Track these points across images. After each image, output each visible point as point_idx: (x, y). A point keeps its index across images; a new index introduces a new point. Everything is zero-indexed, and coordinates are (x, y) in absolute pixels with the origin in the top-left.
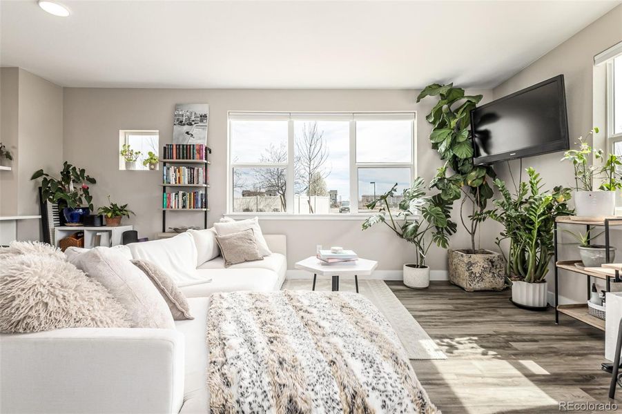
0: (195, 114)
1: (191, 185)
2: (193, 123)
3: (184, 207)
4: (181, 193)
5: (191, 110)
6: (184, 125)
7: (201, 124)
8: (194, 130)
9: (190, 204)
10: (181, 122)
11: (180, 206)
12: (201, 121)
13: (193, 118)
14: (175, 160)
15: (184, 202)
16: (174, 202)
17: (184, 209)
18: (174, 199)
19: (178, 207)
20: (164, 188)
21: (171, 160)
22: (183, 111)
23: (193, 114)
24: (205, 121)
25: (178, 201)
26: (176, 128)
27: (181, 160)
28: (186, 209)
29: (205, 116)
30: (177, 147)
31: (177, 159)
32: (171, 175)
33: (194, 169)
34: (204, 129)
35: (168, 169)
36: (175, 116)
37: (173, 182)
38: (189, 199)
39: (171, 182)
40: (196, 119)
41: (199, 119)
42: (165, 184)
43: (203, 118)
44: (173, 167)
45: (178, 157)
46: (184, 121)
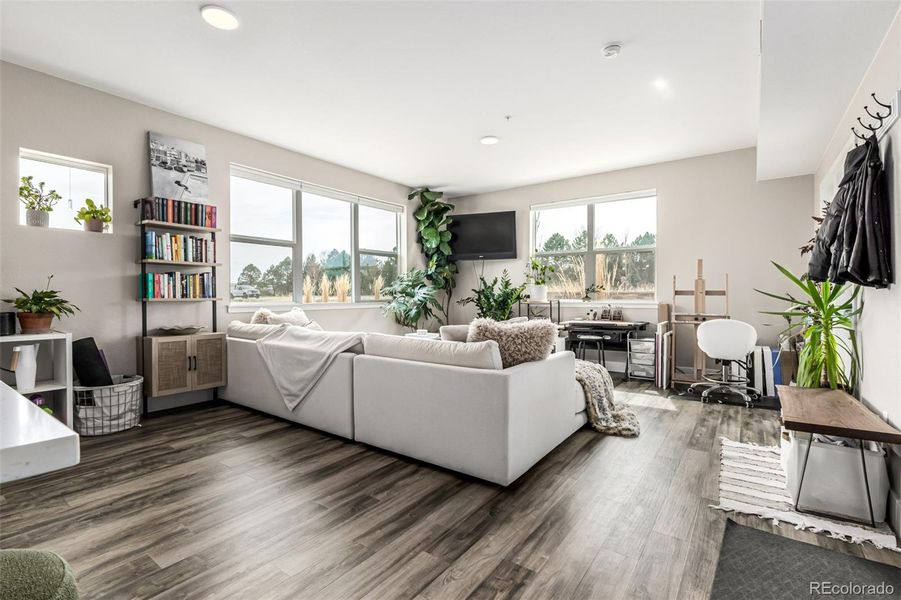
0: (187, 156)
1: (196, 263)
2: (185, 169)
3: (184, 296)
4: (178, 274)
5: (179, 149)
6: (170, 169)
7: (196, 173)
8: (187, 179)
9: (194, 292)
10: (164, 163)
11: (179, 295)
12: (198, 169)
13: (183, 161)
14: (170, 223)
15: (184, 288)
16: (166, 289)
17: (185, 299)
18: (166, 283)
19: (174, 296)
20: (144, 265)
21: (165, 223)
22: (165, 147)
23: (183, 155)
24: (203, 170)
25: (174, 286)
26: (156, 171)
27: (183, 226)
28: (188, 299)
29: (203, 163)
30: (176, 204)
31: (174, 222)
32: (165, 246)
33: (201, 240)
34: (203, 182)
35: (159, 236)
36: (149, 151)
37: (168, 258)
38: (192, 284)
39: (166, 258)
40: (189, 164)
41: (194, 165)
42: (153, 260)
43: (200, 165)
44: (168, 234)
45: (176, 219)
46: (169, 162)
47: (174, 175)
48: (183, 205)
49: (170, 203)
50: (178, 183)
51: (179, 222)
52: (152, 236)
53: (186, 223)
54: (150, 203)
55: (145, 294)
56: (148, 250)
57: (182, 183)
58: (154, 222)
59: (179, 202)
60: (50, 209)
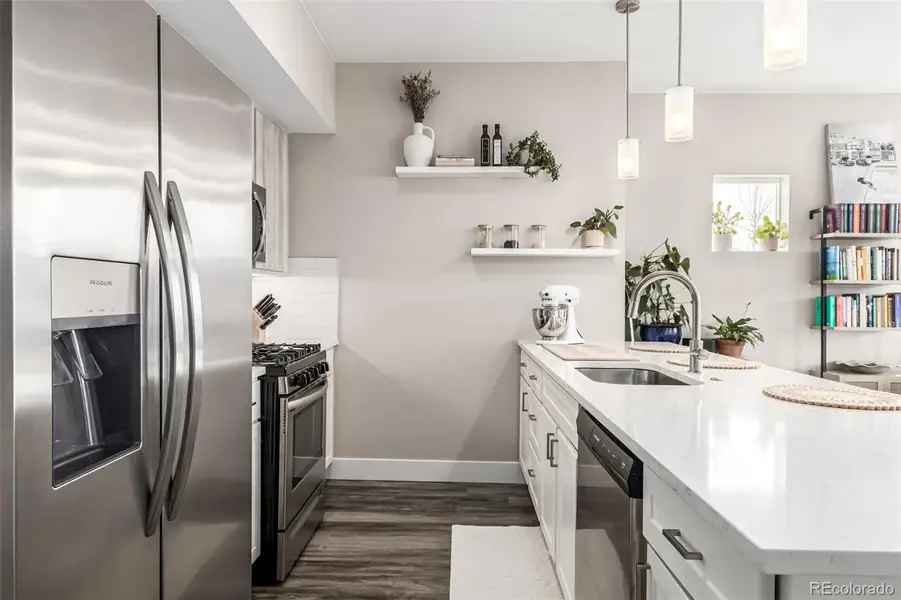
0: (870, 143)
1: (884, 281)
2: (869, 161)
3: (869, 324)
4: (863, 297)
5: (861, 136)
6: (852, 164)
7: (883, 163)
8: (872, 174)
9: (883, 321)
10: (845, 159)
11: (864, 321)
12: (885, 157)
13: (867, 151)
14: (856, 234)
15: (870, 314)
16: (849, 315)
17: (870, 329)
18: (849, 309)
19: (858, 325)
20: (823, 287)
21: (850, 235)
22: (846, 138)
23: (866, 143)
24: (891, 157)
25: (859, 312)
26: (837, 171)
27: (871, 235)
28: (874, 329)
29: (891, 148)
30: (863, 208)
31: (860, 232)
32: (850, 263)
33: (892, 250)
34: (892, 172)
35: (843, 251)
36: (827, 148)
37: (853, 279)
38: (879, 308)
39: (850, 277)
40: (873, 153)
41: (879, 153)
42: (837, 281)
43: (887, 150)
44: (854, 247)
45: (863, 228)
46: (850, 157)
47: (857, 171)
48: (872, 208)
49: (857, 208)
50: (861, 180)
51: (867, 231)
52: (834, 251)
53: (875, 231)
54: (833, 212)
55: (824, 321)
56: (830, 268)
57: (865, 180)
58: (838, 234)
59: (867, 206)
60: (735, 232)
